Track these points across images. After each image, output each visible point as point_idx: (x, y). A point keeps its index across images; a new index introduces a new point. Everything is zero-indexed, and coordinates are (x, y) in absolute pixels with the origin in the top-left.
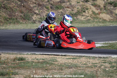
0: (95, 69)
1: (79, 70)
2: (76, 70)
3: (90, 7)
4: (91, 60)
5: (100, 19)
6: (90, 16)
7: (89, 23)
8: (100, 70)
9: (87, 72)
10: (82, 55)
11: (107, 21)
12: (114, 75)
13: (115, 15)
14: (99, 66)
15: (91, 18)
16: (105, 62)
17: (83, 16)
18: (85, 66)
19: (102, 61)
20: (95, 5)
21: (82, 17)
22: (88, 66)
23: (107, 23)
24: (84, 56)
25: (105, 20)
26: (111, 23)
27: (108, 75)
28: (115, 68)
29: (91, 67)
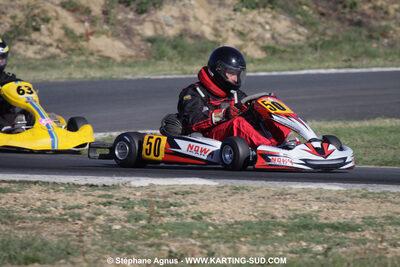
0: (76, 227)
1: (20, 228)
2: (11, 231)
3: (56, 12)
4: (61, 197)
5: (92, 54)
6: (55, 44)
7: (52, 66)
8: (90, 229)
9: (49, 237)
10: (28, 179)
11: (114, 61)
12: (140, 247)
13: (142, 40)
14: (87, 215)
15: (58, 51)
16: (110, 203)
17: (32, 44)
18: (39, 215)
19: (100, 200)
20: (73, 8)
21: (29, 46)
22: (49, 215)
23: (116, 69)
24: (35, 183)
25: (108, 58)
26: (128, 70)
27: (119, 245)
28: (143, 222)
29: (60, 219)
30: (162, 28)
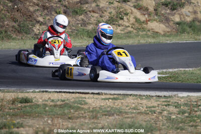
0: (153, 117)
1: (126, 118)
2: (121, 119)
3: (131, 10)
4: (144, 102)
5: (149, 31)
6: (131, 26)
7: (129, 37)
8: (160, 118)
10: (127, 93)
11: (160, 34)
12: (186, 127)
13: (174, 24)
14: (158, 111)
15: (132, 29)
16: (169, 105)
18: (135, 111)
19: (164, 103)
20: (139, 8)
21: (118, 27)
22: (139, 111)
23: (161, 38)
24: (131, 95)
25: (157, 32)
26: (167, 38)
27: (176, 126)
28: (186, 115)
29: (145, 113)
30: (184, 17)
